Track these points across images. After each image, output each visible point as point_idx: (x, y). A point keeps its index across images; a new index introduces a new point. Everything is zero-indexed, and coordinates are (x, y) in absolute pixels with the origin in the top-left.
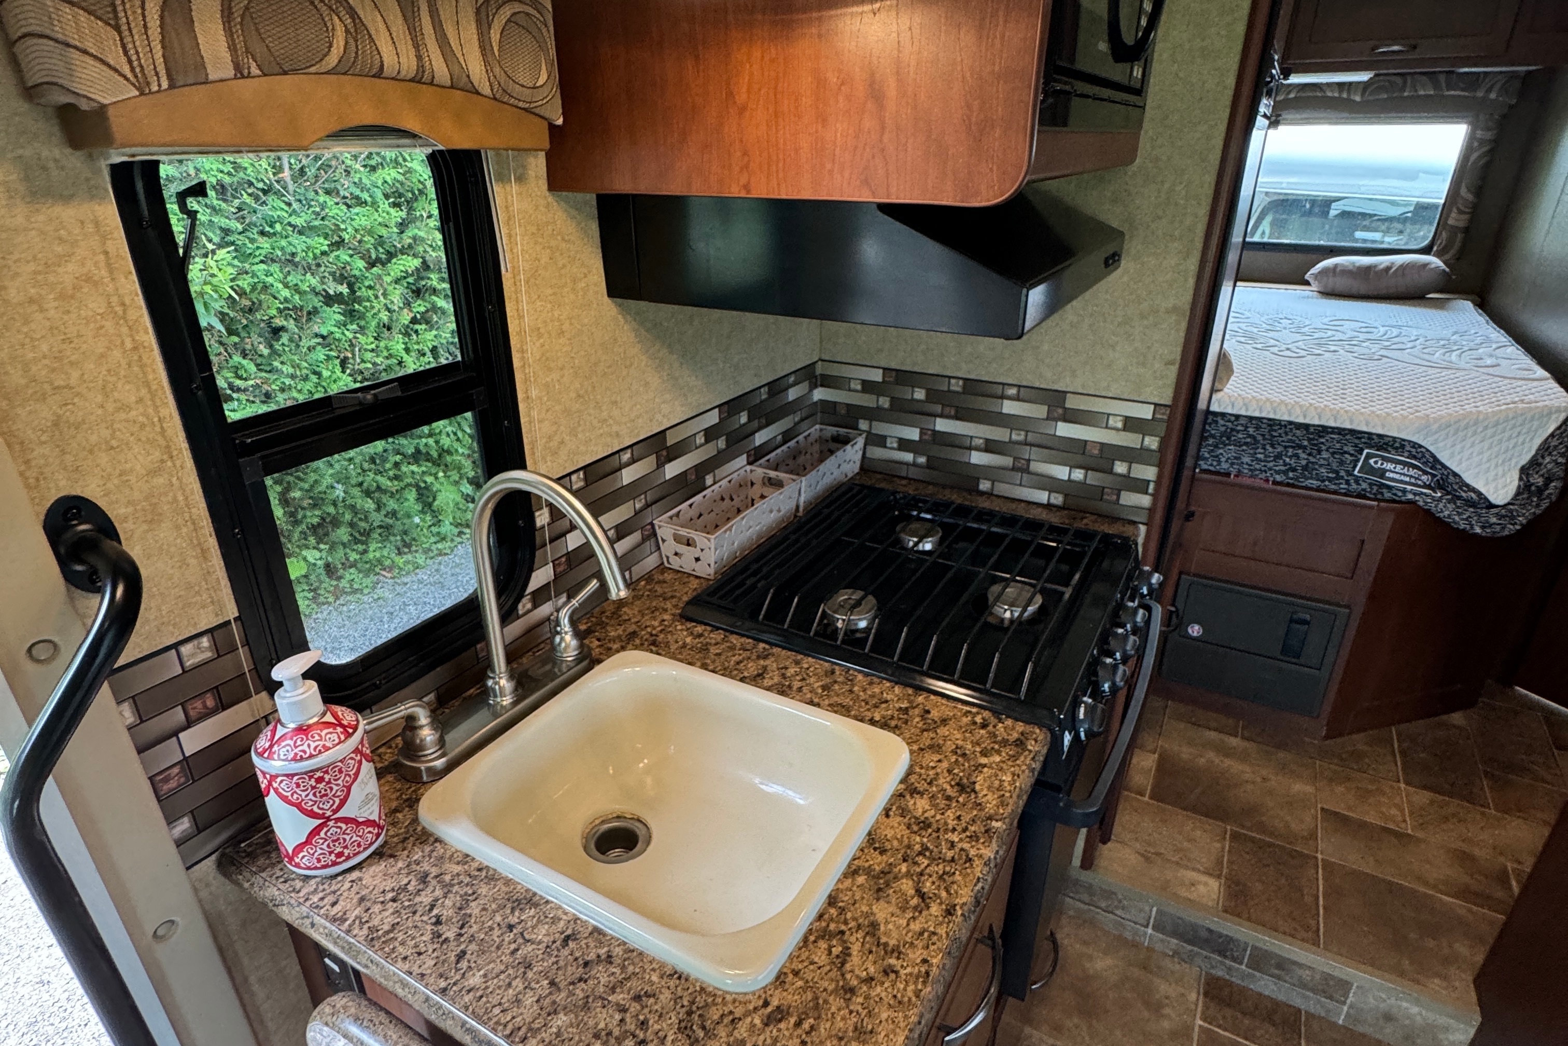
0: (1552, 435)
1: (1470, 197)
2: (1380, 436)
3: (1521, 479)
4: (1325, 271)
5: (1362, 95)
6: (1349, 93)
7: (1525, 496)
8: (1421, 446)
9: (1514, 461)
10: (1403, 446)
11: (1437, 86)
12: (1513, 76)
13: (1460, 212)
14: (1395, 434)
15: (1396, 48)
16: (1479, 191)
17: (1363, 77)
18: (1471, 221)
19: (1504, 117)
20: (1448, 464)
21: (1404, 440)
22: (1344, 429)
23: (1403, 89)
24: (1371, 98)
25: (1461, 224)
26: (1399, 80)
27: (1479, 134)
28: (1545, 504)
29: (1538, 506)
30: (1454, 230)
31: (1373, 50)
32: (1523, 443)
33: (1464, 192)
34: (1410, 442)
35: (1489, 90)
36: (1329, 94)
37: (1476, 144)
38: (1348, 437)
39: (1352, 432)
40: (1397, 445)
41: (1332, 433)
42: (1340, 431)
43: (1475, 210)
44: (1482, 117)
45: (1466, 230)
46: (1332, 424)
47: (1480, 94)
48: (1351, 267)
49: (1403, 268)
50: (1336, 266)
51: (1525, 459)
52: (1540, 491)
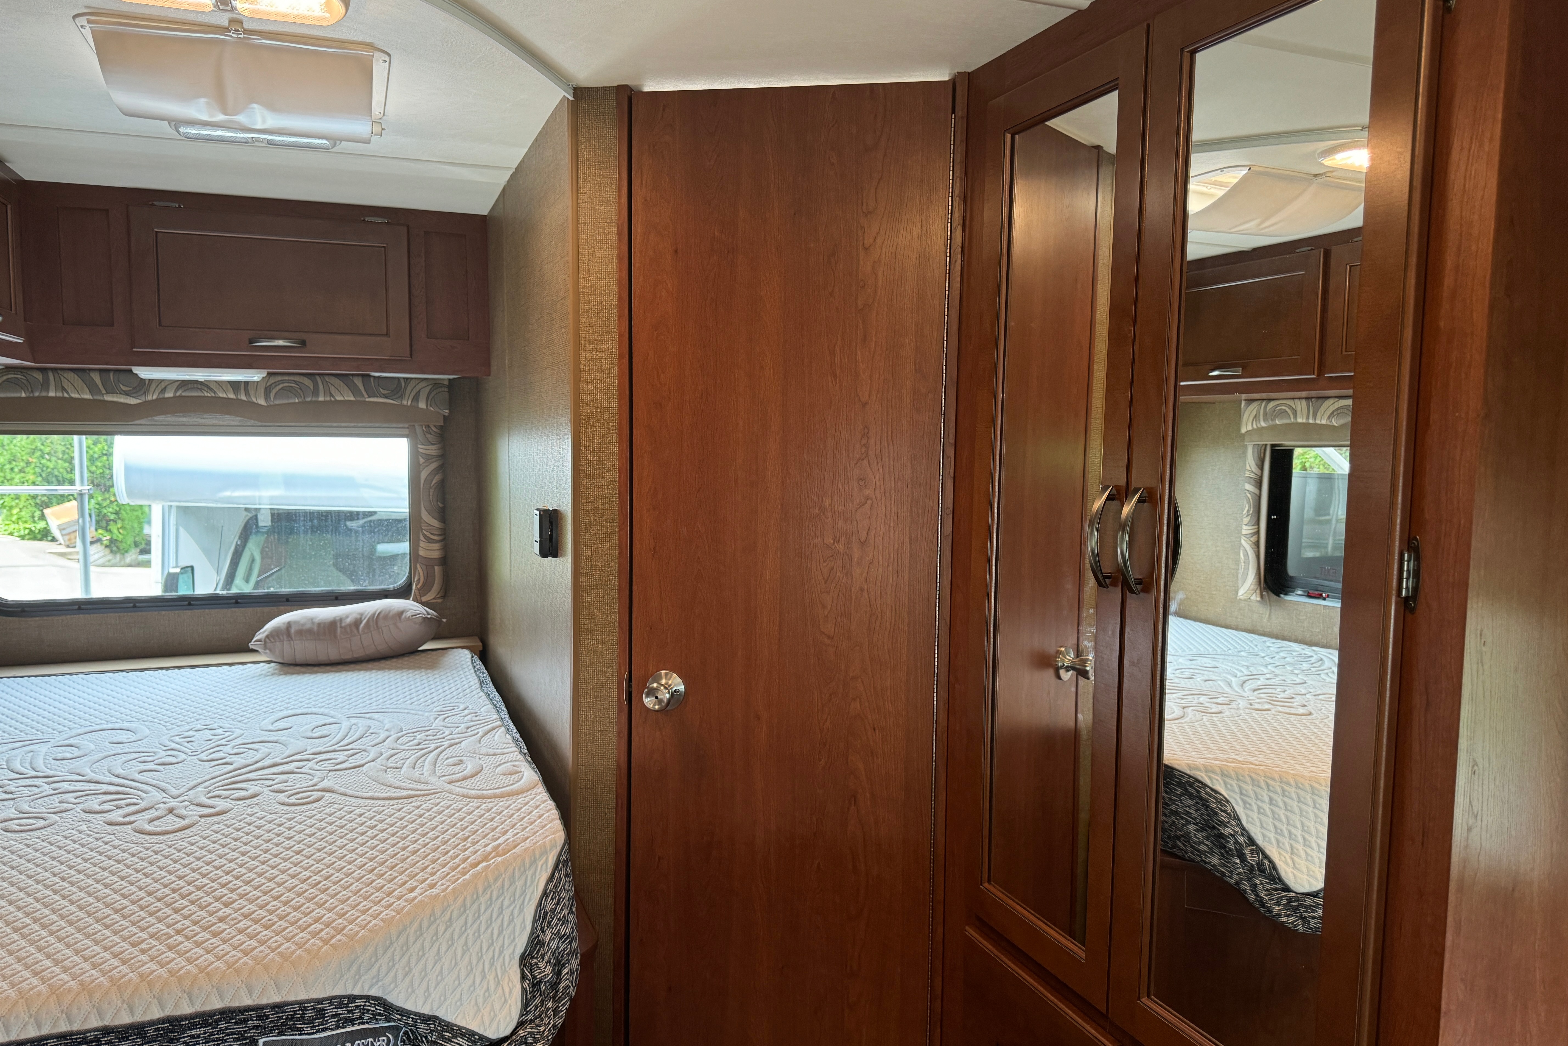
0: (545, 894)
1: (436, 523)
2: (277, 1007)
3: (523, 977)
4: (275, 634)
5: (267, 396)
6: (247, 393)
7: (537, 1001)
8: (352, 998)
9: (507, 953)
10: (321, 1013)
11: (355, 390)
12: (436, 384)
13: (429, 540)
14: (302, 996)
15: (281, 343)
16: (443, 514)
17: (254, 376)
18: (445, 548)
19: (441, 428)
20: (409, 1006)
21: (320, 1001)
22: (211, 1014)
23: (316, 392)
24: (277, 402)
25: (436, 554)
26: (307, 381)
27: (422, 448)
28: (564, 1006)
29: (556, 1012)
30: (429, 564)
31: (251, 341)
32: (511, 921)
33: (425, 516)
34: (330, 999)
35: (416, 398)
36: (222, 395)
37: (422, 460)
38: (223, 1025)
39: (227, 1014)
40: (310, 1014)
41: (190, 1028)
42: (205, 1019)
43: (445, 537)
44: (418, 430)
45: (444, 561)
46: (186, 1009)
47: (407, 402)
48: (308, 626)
49: (376, 619)
50: (289, 625)
51: (521, 944)
52: (554, 985)
